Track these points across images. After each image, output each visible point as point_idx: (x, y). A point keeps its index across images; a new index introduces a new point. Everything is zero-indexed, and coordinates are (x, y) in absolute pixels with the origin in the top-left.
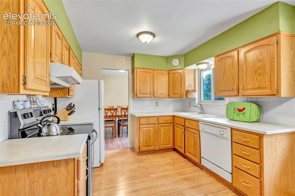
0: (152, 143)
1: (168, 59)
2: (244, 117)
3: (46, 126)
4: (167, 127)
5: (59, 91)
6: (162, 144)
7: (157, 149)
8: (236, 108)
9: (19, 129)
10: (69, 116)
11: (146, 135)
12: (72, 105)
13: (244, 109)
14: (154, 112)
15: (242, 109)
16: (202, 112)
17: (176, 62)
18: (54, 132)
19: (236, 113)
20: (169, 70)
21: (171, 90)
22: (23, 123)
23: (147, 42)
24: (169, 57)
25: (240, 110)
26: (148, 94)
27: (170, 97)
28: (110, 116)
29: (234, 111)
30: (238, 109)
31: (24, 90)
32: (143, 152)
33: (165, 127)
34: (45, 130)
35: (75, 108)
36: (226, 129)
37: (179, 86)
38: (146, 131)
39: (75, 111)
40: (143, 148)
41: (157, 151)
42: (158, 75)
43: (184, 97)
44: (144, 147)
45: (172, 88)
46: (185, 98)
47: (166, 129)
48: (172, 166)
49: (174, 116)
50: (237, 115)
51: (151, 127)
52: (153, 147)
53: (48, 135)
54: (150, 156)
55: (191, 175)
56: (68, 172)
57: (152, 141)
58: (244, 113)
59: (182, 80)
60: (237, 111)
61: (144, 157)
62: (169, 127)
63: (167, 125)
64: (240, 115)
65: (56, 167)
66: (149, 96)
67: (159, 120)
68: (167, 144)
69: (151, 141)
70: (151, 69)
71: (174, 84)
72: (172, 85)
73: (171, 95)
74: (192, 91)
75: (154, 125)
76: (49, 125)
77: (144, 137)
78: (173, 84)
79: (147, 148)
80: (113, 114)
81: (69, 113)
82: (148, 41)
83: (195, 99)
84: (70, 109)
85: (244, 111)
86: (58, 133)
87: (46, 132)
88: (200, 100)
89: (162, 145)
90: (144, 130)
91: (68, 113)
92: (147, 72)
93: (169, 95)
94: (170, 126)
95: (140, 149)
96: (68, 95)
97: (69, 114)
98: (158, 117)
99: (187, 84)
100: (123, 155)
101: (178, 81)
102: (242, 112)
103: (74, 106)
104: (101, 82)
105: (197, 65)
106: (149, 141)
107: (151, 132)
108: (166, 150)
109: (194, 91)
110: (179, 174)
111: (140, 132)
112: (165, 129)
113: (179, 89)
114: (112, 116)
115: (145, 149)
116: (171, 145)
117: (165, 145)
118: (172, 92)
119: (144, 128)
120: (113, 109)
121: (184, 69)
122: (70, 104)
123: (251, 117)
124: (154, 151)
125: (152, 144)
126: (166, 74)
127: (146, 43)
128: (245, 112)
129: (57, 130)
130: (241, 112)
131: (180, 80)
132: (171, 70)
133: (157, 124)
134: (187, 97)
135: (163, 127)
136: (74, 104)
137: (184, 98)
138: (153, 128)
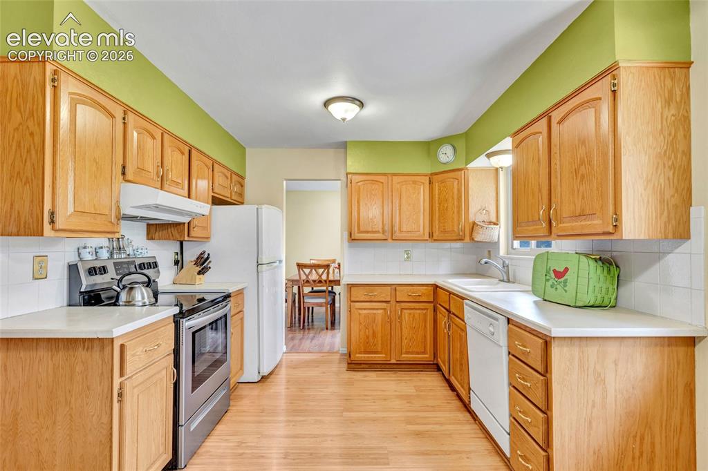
0: (380, 345)
1: (430, 147)
2: (566, 291)
3: (127, 289)
4: (418, 311)
5: (172, 229)
6: (404, 351)
7: (393, 361)
8: (552, 269)
9: (80, 292)
10: (198, 277)
11: (365, 326)
12: (206, 256)
13: (566, 270)
14: (400, 275)
15: (562, 270)
16: (505, 278)
17: (446, 154)
18: (139, 301)
19: (550, 283)
20: (432, 174)
21: (437, 222)
22: (86, 282)
23: (346, 119)
24: (432, 141)
25: (559, 275)
26: (378, 232)
27: (435, 240)
28: (314, 281)
29: (548, 277)
30: (555, 271)
31: (53, 231)
32: (361, 364)
33: (412, 311)
34: (123, 297)
35: (210, 262)
36: (496, 319)
37: (453, 213)
38: (365, 316)
39: (210, 268)
40: (357, 355)
41: (395, 366)
42: (404, 186)
43: (467, 238)
44: (360, 353)
45: (439, 217)
46: (469, 241)
47: (417, 316)
48: (408, 402)
49: (436, 287)
50: (552, 287)
51: (377, 309)
52: (384, 355)
53: (129, 303)
54: (372, 376)
55: (437, 427)
56: (103, 360)
57: (380, 342)
58: (565, 282)
59: (461, 197)
60: (553, 276)
61: (359, 376)
62: (424, 312)
63: (418, 307)
64: (558, 286)
65: (87, 350)
66: (380, 236)
67: (397, 293)
68: (418, 353)
69: (377, 341)
70: (385, 174)
71: (443, 206)
72: (439, 209)
73: (437, 233)
74: (490, 223)
75: (384, 305)
76: (132, 288)
77: (360, 330)
78: (441, 207)
79: (368, 357)
80: (320, 276)
81: (200, 271)
82: (349, 116)
83: (497, 244)
84: (203, 263)
85: (565, 277)
86: (144, 303)
87: (125, 300)
88: (510, 246)
89: (404, 354)
90: (360, 314)
91: (198, 270)
92: (376, 181)
93: (431, 235)
94: (427, 309)
95: (352, 356)
96: (188, 236)
97: (200, 273)
98: (395, 287)
99: (474, 207)
100: (317, 367)
101: (451, 199)
102: (562, 280)
103: (208, 258)
104: (261, 209)
105: (489, 156)
106: (372, 341)
107: (376, 321)
108: (418, 366)
109: (495, 224)
110: (409, 421)
111: (352, 318)
112: (414, 316)
113: (453, 219)
114: (320, 282)
115: (363, 359)
116: (427, 357)
117: (412, 353)
118: (439, 228)
119: (360, 309)
120: (319, 266)
121: (467, 169)
122: (201, 254)
123: (578, 294)
124: (387, 366)
125: (379, 349)
126: (423, 183)
127: (344, 120)
128: (567, 280)
129: (143, 298)
130: (560, 280)
131: (456, 197)
132: (436, 174)
133: (393, 302)
134: (473, 239)
135: (409, 311)
136: (209, 254)
137: (465, 241)
138: (382, 311)
